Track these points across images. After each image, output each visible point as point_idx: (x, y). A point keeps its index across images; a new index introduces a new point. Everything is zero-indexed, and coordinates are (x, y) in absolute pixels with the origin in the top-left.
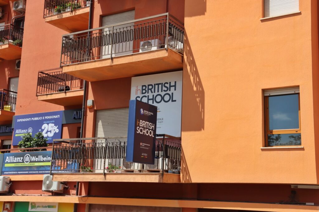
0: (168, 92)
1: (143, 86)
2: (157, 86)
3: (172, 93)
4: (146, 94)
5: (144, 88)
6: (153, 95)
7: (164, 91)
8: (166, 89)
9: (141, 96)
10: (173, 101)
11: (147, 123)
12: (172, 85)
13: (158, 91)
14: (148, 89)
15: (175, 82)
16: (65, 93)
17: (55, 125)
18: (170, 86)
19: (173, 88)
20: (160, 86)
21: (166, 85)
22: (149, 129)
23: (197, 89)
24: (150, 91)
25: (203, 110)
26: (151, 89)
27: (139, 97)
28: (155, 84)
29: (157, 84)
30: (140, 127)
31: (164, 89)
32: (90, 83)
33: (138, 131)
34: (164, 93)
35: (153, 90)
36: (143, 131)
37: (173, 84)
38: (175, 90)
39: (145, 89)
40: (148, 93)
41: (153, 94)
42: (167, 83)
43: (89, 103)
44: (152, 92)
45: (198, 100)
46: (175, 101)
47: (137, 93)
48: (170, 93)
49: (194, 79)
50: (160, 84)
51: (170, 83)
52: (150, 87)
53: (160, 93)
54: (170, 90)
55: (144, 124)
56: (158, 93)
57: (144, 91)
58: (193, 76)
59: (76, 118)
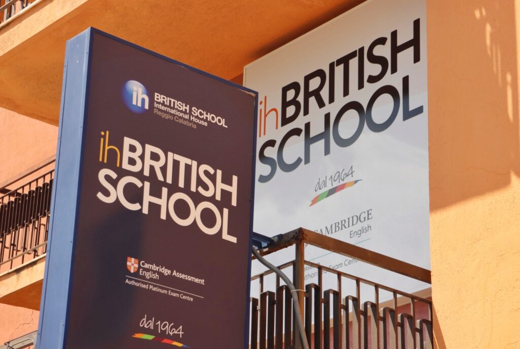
0: (387, 80)
1: (285, 90)
2: (338, 71)
3: (406, 80)
4: (299, 123)
5: (291, 95)
6: (327, 116)
7: (372, 79)
8: (377, 70)
9: (280, 133)
10: (408, 115)
11: (176, 164)
12: (401, 41)
13: (346, 92)
14: (307, 95)
15: (417, 23)
18: (396, 50)
20: (354, 63)
22: (198, 198)
24: (312, 100)
25: (509, 78)
26: (317, 93)
28: (331, 66)
29: (339, 62)
30: (122, 173)
31: (372, 69)
33: (107, 193)
34: (371, 89)
35: (325, 94)
36: (147, 198)
37: (405, 36)
38: (417, 58)
39: (294, 101)
40: (306, 112)
41: (327, 108)
42: (382, 41)
44: (321, 104)
46: (419, 111)
47: (262, 129)
48: (393, 80)
50: (352, 55)
51: (394, 35)
52: (315, 83)
54: (394, 70)
55: (157, 165)
56: (348, 99)
57: (291, 111)
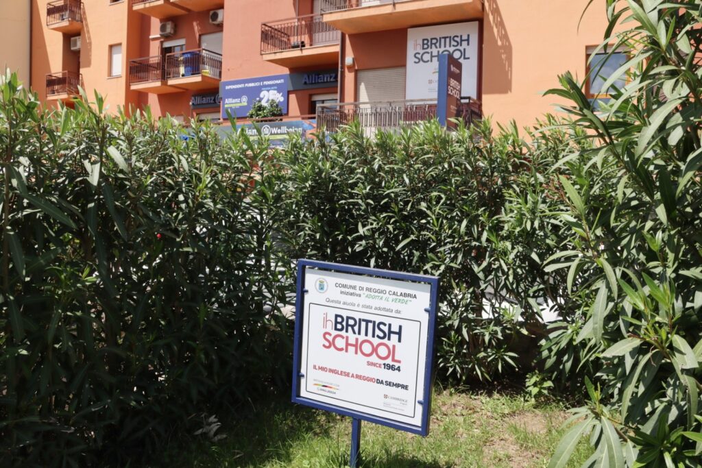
0: (459, 47)
1: (424, 40)
2: (443, 40)
3: (465, 50)
4: (429, 50)
5: (426, 42)
6: (438, 52)
7: (454, 46)
8: (455, 44)
9: (422, 52)
10: (465, 58)
12: (463, 38)
13: (445, 47)
14: (432, 44)
15: (468, 36)
16: (301, 50)
17: (279, 92)
18: (462, 40)
19: (465, 43)
20: (448, 40)
21: (456, 39)
22: (457, 90)
23: (503, 44)
24: (433, 46)
26: (435, 44)
27: (419, 54)
28: (440, 38)
29: (443, 38)
30: (450, 86)
31: (453, 43)
32: (347, 36)
33: (449, 92)
34: (454, 48)
35: (438, 45)
36: (453, 92)
37: (465, 37)
38: (468, 44)
39: (427, 44)
40: (431, 48)
41: (439, 49)
42: (457, 36)
43: (349, 60)
44: (436, 47)
45: (504, 56)
46: (468, 58)
47: (415, 49)
48: (462, 48)
49: (498, 31)
50: (447, 37)
51: (461, 36)
52: (434, 41)
53: (448, 48)
54: (461, 45)
55: (454, 84)
56: (445, 49)
57: (426, 46)
58: (497, 27)
59: (308, 82)
